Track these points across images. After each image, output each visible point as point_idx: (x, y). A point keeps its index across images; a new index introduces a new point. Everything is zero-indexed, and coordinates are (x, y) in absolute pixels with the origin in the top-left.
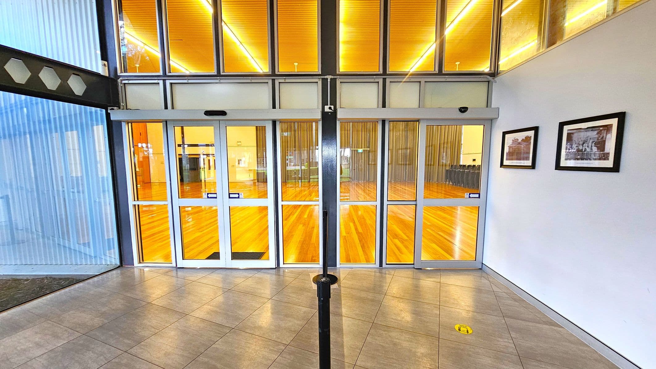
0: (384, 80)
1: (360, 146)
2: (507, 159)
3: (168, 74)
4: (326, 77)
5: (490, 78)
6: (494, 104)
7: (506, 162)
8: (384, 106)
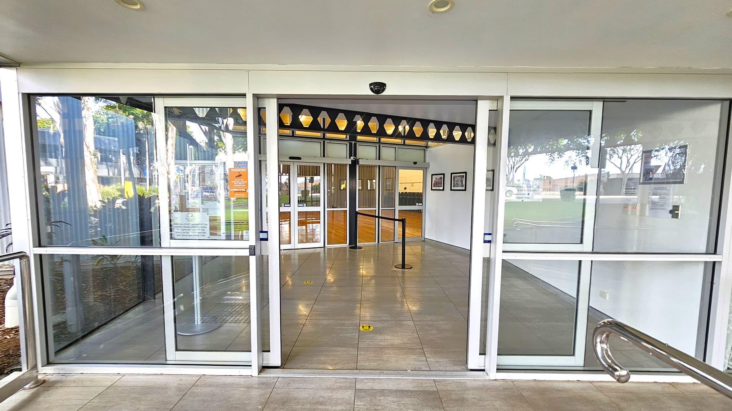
0: (379, 146)
1: (308, 174)
2: (434, 187)
3: (261, 132)
4: (352, 142)
5: (425, 148)
6: (427, 161)
7: (433, 188)
8: (379, 159)
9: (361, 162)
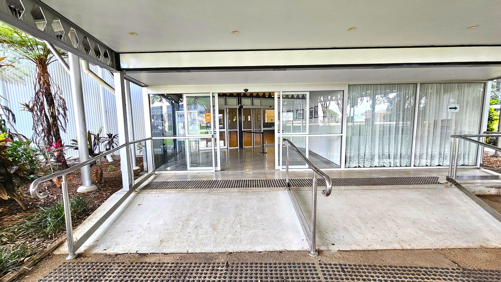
0: (253, 99)
8: (253, 105)
9: (244, 107)
